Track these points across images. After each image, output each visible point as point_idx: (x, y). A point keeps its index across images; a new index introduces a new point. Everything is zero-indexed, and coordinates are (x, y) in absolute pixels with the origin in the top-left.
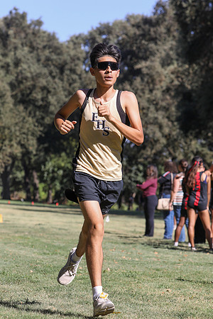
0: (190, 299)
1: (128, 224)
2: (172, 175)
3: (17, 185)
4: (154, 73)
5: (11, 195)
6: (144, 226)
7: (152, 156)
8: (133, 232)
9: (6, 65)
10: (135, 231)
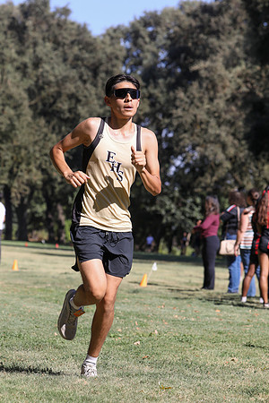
0: (263, 370)
1: (181, 274)
2: (238, 209)
3: (36, 222)
4: (216, 77)
5: (29, 235)
6: (203, 276)
7: (212, 184)
8: (187, 283)
9: (22, 66)
10: (190, 282)
